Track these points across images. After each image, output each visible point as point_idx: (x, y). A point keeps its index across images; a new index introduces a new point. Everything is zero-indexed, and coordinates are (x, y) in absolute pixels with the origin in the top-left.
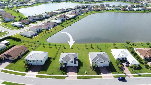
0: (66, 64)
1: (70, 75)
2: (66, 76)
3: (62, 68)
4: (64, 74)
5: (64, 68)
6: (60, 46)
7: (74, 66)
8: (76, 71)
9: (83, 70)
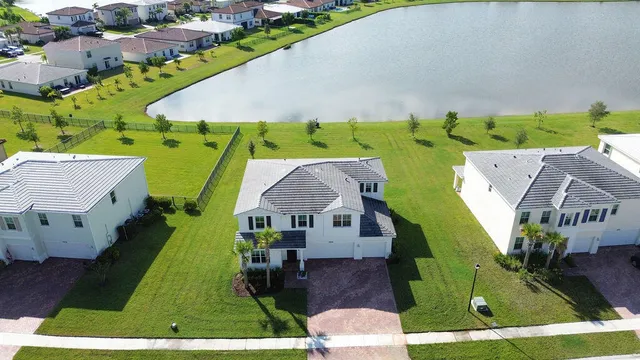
0: (293, 239)
1: (339, 331)
2: (302, 344)
3: (262, 272)
4: (280, 330)
5: (275, 272)
6: (238, 132)
7: (358, 256)
8: (388, 295)
9: (442, 287)
